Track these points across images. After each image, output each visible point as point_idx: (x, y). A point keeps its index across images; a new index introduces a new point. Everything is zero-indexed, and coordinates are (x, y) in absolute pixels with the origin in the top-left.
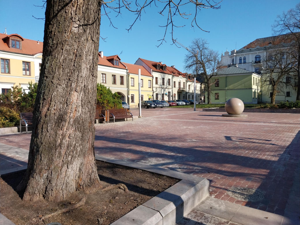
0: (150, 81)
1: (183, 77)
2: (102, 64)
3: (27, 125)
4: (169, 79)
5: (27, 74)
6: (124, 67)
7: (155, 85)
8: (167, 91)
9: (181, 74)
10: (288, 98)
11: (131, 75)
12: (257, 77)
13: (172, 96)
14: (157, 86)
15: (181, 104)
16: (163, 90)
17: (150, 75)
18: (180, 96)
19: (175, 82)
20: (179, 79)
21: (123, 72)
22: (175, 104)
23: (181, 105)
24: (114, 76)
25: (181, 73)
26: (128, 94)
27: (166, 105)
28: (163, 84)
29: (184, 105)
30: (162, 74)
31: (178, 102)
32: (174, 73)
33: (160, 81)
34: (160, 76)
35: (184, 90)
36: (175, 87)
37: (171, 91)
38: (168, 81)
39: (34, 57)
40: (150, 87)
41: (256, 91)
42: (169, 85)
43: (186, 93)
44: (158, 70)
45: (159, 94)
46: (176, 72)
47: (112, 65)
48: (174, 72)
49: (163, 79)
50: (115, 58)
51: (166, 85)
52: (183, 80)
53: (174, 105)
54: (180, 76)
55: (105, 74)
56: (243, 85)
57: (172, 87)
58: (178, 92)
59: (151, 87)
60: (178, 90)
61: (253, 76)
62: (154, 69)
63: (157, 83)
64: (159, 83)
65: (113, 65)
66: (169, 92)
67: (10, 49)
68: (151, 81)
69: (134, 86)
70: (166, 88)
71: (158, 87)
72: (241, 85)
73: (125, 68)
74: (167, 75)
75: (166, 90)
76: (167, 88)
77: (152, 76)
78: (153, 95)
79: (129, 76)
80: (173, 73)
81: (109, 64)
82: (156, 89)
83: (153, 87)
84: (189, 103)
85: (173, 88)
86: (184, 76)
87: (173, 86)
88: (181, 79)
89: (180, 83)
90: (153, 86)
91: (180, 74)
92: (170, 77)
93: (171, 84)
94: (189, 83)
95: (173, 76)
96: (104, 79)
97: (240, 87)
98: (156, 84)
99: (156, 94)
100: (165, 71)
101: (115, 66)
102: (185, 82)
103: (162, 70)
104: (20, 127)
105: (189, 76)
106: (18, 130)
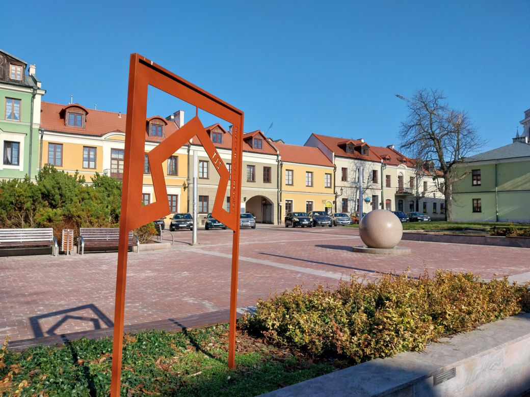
0: (328, 176)
1: (408, 167)
4: (375, 172)
5: (90, 167)
7: (339, 182)
8: (369, 194)
9: (405, 162)
11: (287, 166)
13: (382, 204)
14: (345, 184)
18: (402, 204)
19: (388, 177)
20: (399, 171)
21: (270, 160)
24: (252, 167)
25: (405, 159)
26: (279, 199)
27: (344, 222)
30: (356, 161)
32: (388, 159)
33: (352, 175)
34: (352, 165)
36: (388, 185)
37: (378, 193)
38: (372, 174)
39: (103, 138)
40: (329, 185)
42: (375, 181)
43: (418, 198)
44: (349, 154)
45: (349, 199)
46: (396, 157)
47: (249, 149)
48: (387, 157)
50: (256, 136)
51: (368, 182)
52: (406, 172)
54: (403, 165)
57: (382, 187)
58: (396, 197)
59: (331, 185)
60: (397, 192)
62: (341, 151)
63: (344, 178)
64: (349, 179)
65: (252, 147)
66: (374, 196)
67: (66, 127)
68: (331, 174)
69: (292, 185)
70: (367, 188)
71: (349, 185)
73: (274, 152)
74: (370, 163)
75: (368, 191)
76: (370, 187)
77: (333, 165)
78: (335, 202)
79: (281, 167)
80: (384, 159)
81: (245, 146)
82: (342, 189)
83: (335, 187)
85: (385, 188)
86: (411, 165)
87: (385, 184)
88: (403, 171)
89: (400, 178)
90: (336, 185)
91: (401, 160)
92: (377, 167)
93: (379, 181)
95: (384, 165)
98: (343, 180)
99: (343, 199)
100: (365, 156)
101: (254, 150)
102: (415, 176)
103: (360, 153)
105: (426, 165)
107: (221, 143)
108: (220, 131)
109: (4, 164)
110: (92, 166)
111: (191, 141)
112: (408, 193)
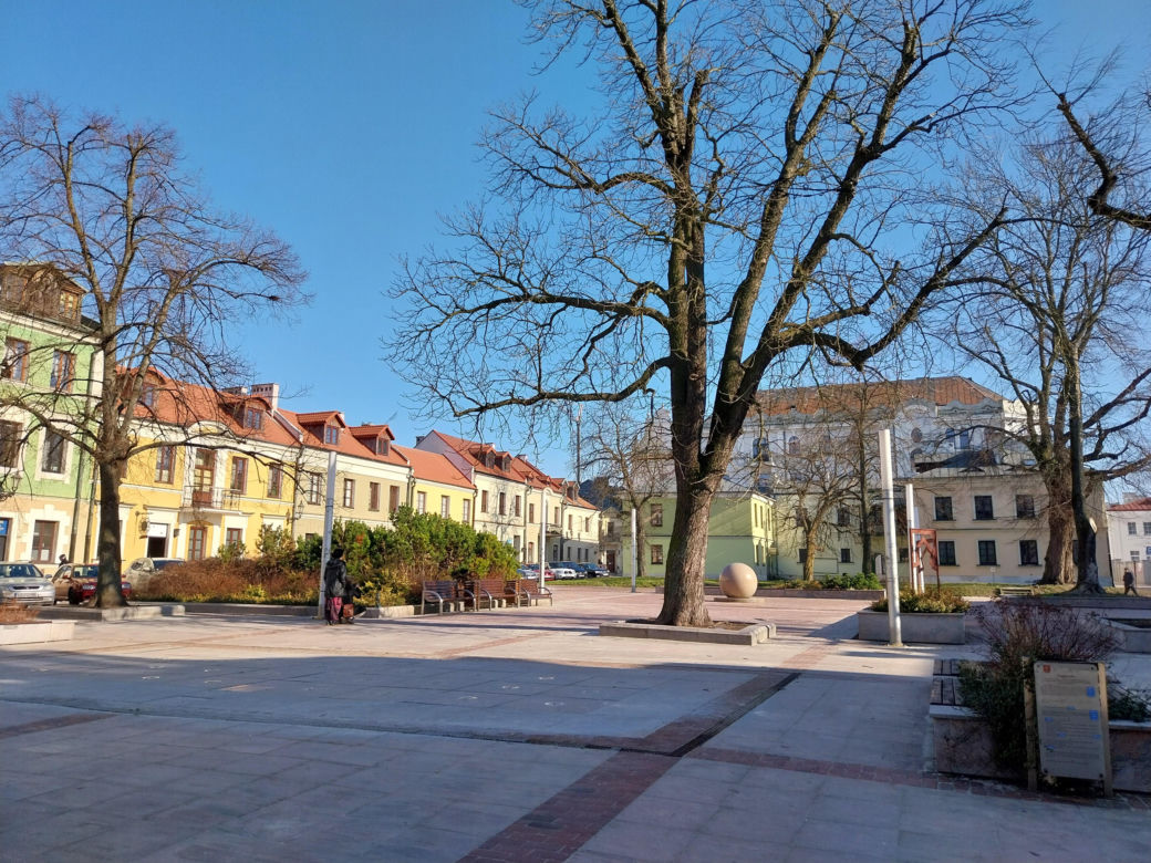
0: (466, 503)
1: (554, 492)
2: (349, 452)
3: (442, 601)
4: (518, 498)
5: (163, 480)
6: (402, 459)
7: (479, 515)
8: (510, 535)
9: (548, 483)
10: (845, 568)
11: (420, 485)
12: (763, 505)
13: (524, 549)
14: (485, 517)
15: (564, 575)
16: (499, 529)
17: (467, 484)
19: (532, 507)
20: (544, 497)
21: (398, 475)
22: (549, 574)
23: (564, 579)
24: (374, 486)
25: (548, 480)
28: (502, 512)
29: (572, 578)
30: (499, 481)
31: (554, 570)
32: (532, 479)
33: (493, 503)
34: (494, 486)
35: (558, 530)
36: (531, 520)
37: (520, 532)
38: (514, 501)
40: (466, 519)
41: (763, 544)
42: (517, 514)
43: (563, 541)
44: (488, 470)
46: (536, 475)
47: (370, 454)
49: (502, 495)
50: (382, 435)
51: (510, 515)
52: (552, 499)
53: (548, 576)
54: (548, 489)
55: (351, 480)
56: (729, 524)
57: (525, 522)
59: (469, 519)
61: (753, 502)
62: (480, 467)
63: (484, 509)
64: (489, 510)
65: (375, 453)
66: (515, 537)
68: (468, 500)
70: (509, 525)
71: (488, 520)
72: (722, 524)
73: (403, 463)
74: (513, 484)
75: (509, 529)
76: (512, 523)
77: (472, 486)
79: (413, 488)
80: (527, 477)
81: (362, 450)
83: (473, 521)
84: (583, 572)
85: (528, 524)
86: (556, 489)
87: (528, 519)
88: (548, 498)
90: (476, 518)
91: (544, 481)
92: (520, 490)
93: (522, 513)
94: (569, 511)
95: (528, 488)
96: (348, 492)
97: (718, 531)
98: (482, 511)
100: (508, 475)
101: (378, 457)
102: (560, 506)
103: (501, 468)
104: (423, 606)
105: (570, 489)
106: (417, 612)
107: (337, 443)
108: (336, 424)
109: (43, 470)
110: (165, 478)
111: (301, 440)
112: (553, 532)
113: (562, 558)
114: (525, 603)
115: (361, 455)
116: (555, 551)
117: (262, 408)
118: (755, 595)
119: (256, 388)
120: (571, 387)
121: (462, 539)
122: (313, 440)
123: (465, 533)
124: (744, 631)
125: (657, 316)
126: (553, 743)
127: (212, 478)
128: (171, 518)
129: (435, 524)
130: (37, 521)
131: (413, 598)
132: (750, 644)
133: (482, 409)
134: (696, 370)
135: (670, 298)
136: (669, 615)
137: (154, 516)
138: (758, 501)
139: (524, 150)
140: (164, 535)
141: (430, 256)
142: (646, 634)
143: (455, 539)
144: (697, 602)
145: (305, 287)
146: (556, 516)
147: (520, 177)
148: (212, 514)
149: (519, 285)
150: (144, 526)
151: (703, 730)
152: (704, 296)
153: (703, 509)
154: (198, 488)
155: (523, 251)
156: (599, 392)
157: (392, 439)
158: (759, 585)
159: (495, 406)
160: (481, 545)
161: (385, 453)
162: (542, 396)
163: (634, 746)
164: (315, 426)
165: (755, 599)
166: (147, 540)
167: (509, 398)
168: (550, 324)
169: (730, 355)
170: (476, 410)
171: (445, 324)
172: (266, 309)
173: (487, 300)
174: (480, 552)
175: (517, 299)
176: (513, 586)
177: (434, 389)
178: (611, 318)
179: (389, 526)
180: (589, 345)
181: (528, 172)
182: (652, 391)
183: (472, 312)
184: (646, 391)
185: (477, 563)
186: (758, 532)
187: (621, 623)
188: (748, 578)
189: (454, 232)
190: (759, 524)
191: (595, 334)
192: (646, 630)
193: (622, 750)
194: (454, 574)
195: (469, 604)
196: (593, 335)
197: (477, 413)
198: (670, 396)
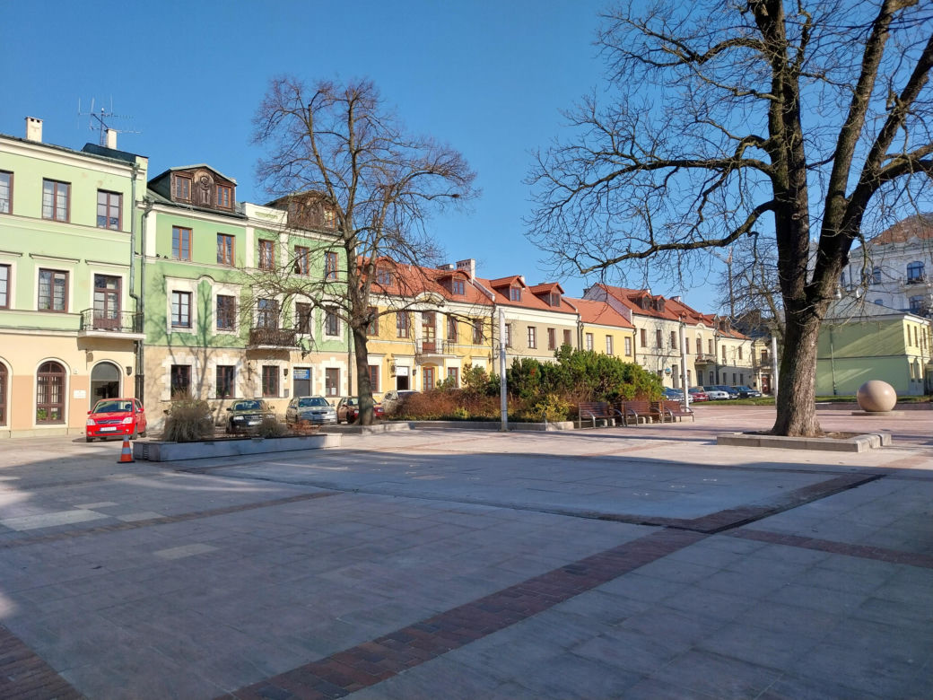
0: (628, 340)
1: (706, 326)
3: (594, 418)
4: (673, 333)
6: (571, 309)
7: (639, 349)
8: (669, 364)
9: (701, 319)
11: (588, 328)
13: (682, 376)
14: (647, 351)
15: (718, 397)
16: (660, 360)
17: (626, 323)
18: (703, 376)
19: (687, 340)
20: (697, 331)
21: (569, 321)
22: (704, 396)
23: (717, 399)
24: (551, 331)
25: (701, 316)
28: (660, 346)
29: (726, 399)
30: (656, 320)
31: (708, 393)
32: (684, 317)
33: (651, 339)
34: (650, 325)
35: (713, 359)
36: (688, 352)
37: (678, 362)
38: (670, 336)
40: (628, 353)
42: (674, 346)
43: (718, 367)
44: (645, 312)
46: (689, 313)
47: (546, 307)
48: (683, 314)
49: (658, 332)
50: (554, 290)
51: (667, 348)
52: (706, 333)
53: (702, 398)
54: (700, 324)
55: (533, 328)
57: (681, 353)
58: (697, 367)
59: (631, 353)
60: (697, 360)
61: (905, 323)
62: (638, 310)
63: (644, 344)
64: (648, 344)
65: (549, 305)
66: (673, 366)
67: (376, 286)
68: (629, 338)
70: (668, 356)
71: (649, 353)
73: (572, 311)
74: (668, 322)
75: (669, 359)
76: (670, 355)
77: (631, 326)
79: (582, 330)
80: (681, 315)
81: (540, 303)
82: (645, 358)
84: (736, 394)
85: (684, 355)
86: (708, 324)
87: (685, 351)
88: (701, 332)
89: (699, 341)
90: (637, 353)
91: (697, 318)
92: (675, 326)
93: (678, 345)
94: (721, 342)
95: (683, 324)
96: (532, 337)
98: (642, 346)
100: (661, 313)
101: (553, 308)
102: (713, 338)
103: (656, 309)
104: (580, 422)
105: (722, 323)
106: (576, 426)
107: (520, 300)
108: (518, 285)
109: (327, 334)
110: (403, 335)
111: (493, 300)
112: (708, 361)
113: (718, 383)
114: (668, 420)
115: (538, 307)
116: (711, 377)
117: (465, 279)
118: (894, 409)
119: (459, 264)
120: (689, 237)
121: (612, 370)
122: (502, 299)
123: (614, 364)
124: (850, 441)
125: (759, 166)
126: (618, 520)
127: (434, 333)
128: (410, 362)
129: (589, 359)
130: (327, 369)
131: (573, 415)
132: (856, 450)
133: (605, 265)
134: (797, 210)
135: (771, 147)
136: (782, 427)
137: (399, 362)
138: (911, 322)
139: (633, 40)
140: (406, 375)
141: (555, 147)
142: (759, 444)
143: (606, 370)
144: (807, 416)
145: (475, 185)
146: (710, 346)
147: (632, 63)
148: (436, 358)
149: (632, 157)
150: (393, 369)
151: (750, 516)
152: (802, 141)
153: (811, 335)
154: (425, 341)
155: (634, 128)
156: (706, 239)
157: (562, 293)
158: (898, 400)
159: (615, 261)
160: (629, 373)
161: (557, 304)
162: (655, 249)
163: (681, 525)
164: (503, 288)
165: (894, 412)
166: (396, 378)
167: (626, 253)
168: (665, 186)
169: (834, 192)
170: (599, 266)
171: (574, 198)
172: (452, 206)
173: (607, 174)
174: (628, 380)
175: (631, 169)
176: (658, 407)
177: (562, 253)
178: (720, 172)
179: (554, 361)
180: (702, 198)
181: (640, 57)
182: (757, 234)
183: (594, 186)
184: (750, 235)
185: (625, 388)
186: (912, 351)
187: (738, 435)
188: (886, 394)
189: (573, 123)
190: (913, 345)
191: (708, 186)
192: (759, 440)
193: (670, 527)
194: (608, 398)
195: (619, 421)
196: (704, 191)
197: (601, 269)
198: (774, 236)
